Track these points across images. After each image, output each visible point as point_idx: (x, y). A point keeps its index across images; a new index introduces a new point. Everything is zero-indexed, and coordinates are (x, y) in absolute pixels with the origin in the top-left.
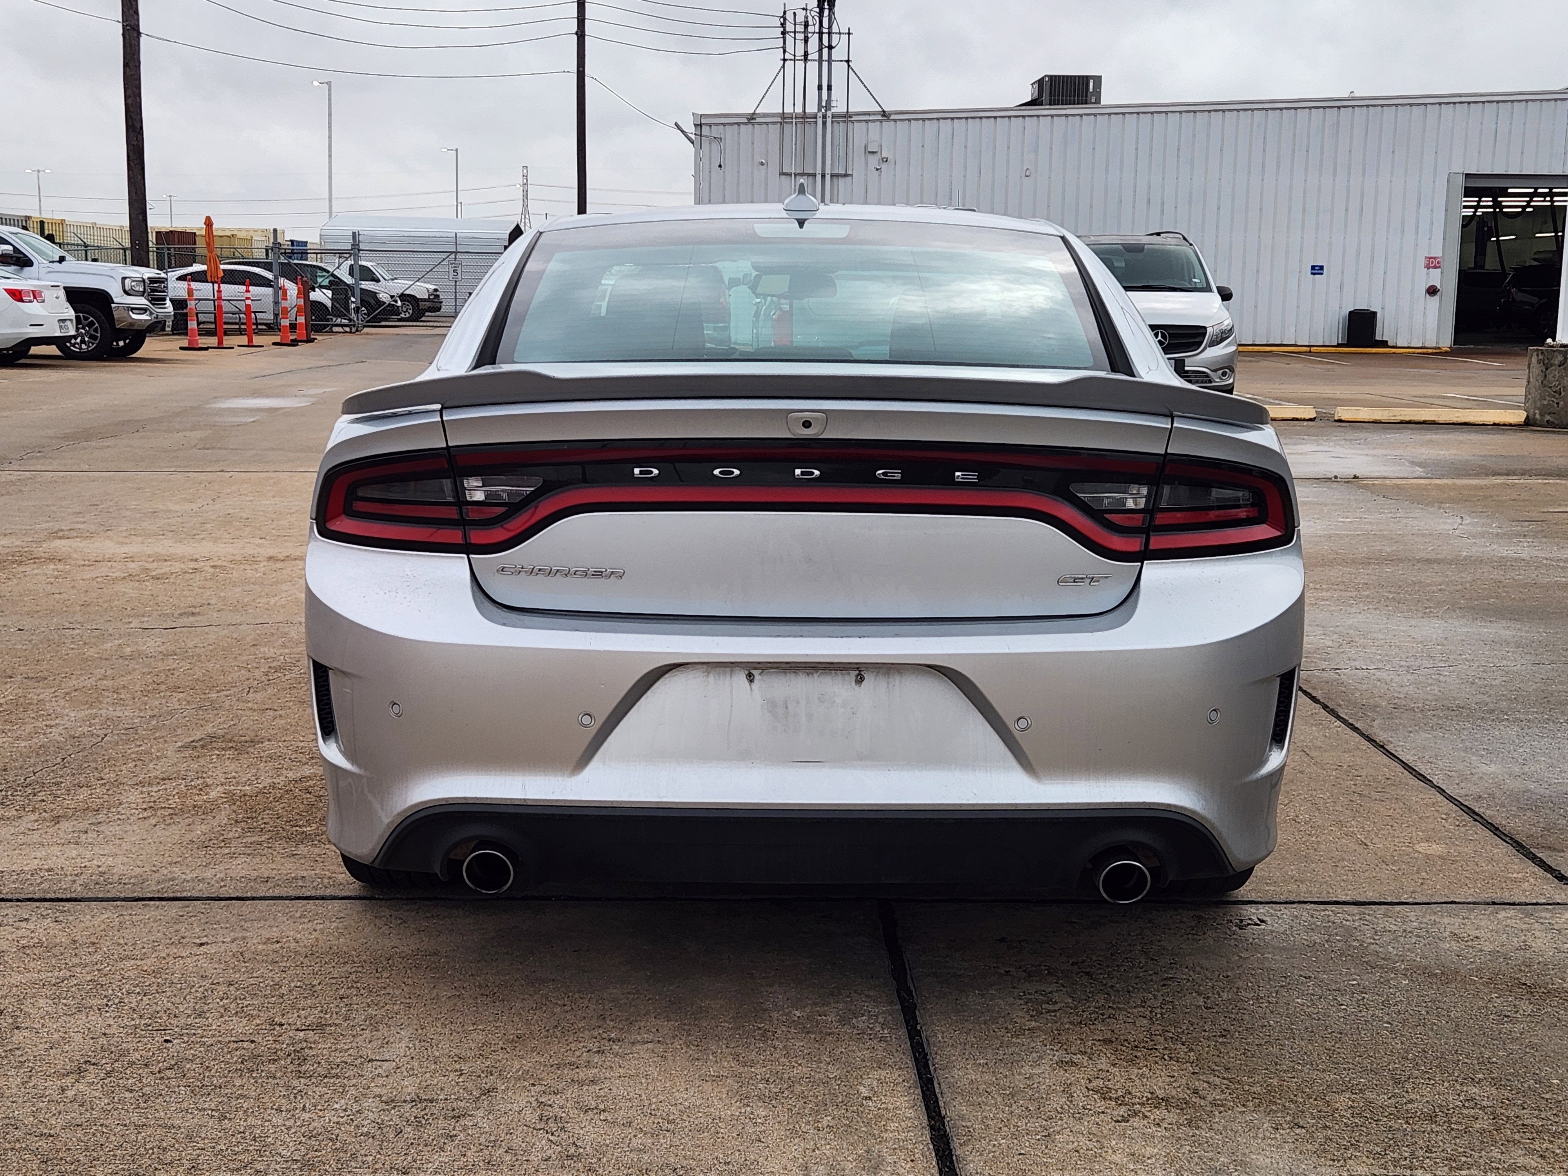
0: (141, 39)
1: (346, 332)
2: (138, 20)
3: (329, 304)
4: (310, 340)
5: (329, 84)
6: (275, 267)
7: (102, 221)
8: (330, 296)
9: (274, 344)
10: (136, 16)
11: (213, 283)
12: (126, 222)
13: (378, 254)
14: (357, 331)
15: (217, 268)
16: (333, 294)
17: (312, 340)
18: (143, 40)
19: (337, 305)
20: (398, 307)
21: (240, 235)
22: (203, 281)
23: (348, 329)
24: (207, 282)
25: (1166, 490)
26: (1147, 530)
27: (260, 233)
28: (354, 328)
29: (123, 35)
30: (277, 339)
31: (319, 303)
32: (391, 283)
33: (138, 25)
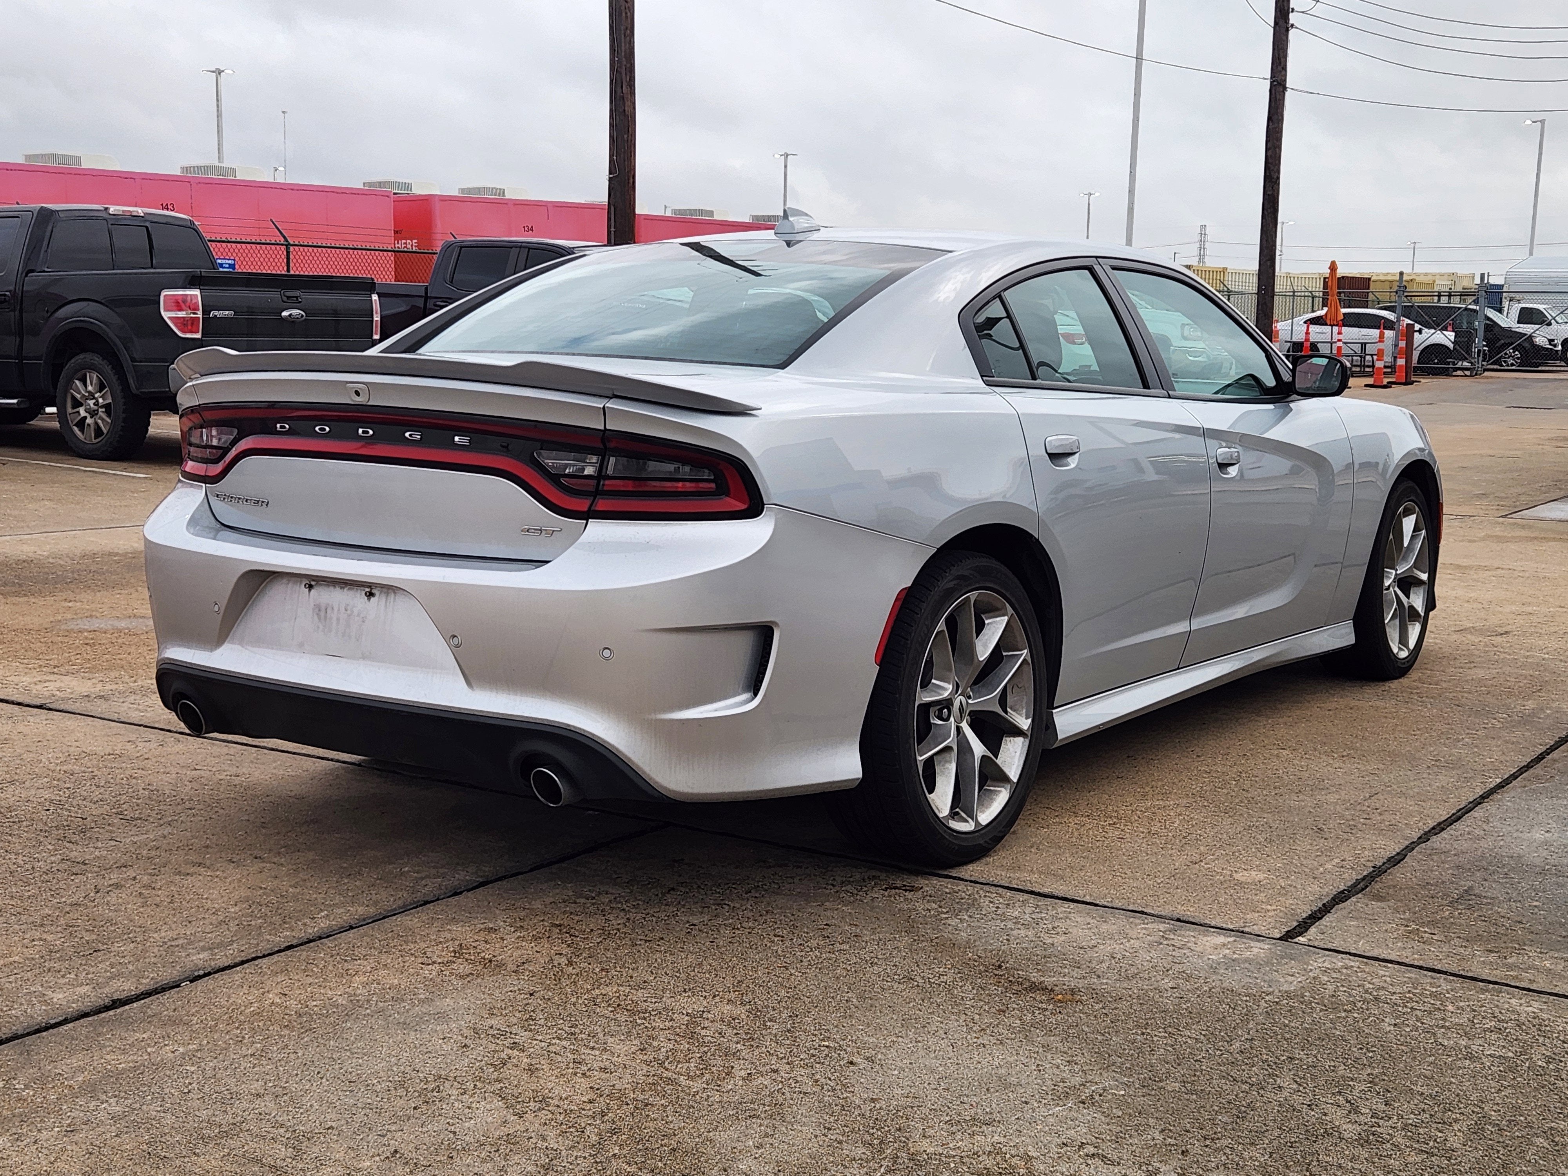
0: (1287, 94)
1: (1466, 376)
2: (1285, 75)
3: (1451, 346)
4: (1408, 383)
5: (1543, 122)
6: (1399, 310)
7: (1232, 266)
8: (1452, 338)
9: (1366, 386)
10: (1283, 73)
11: (1332, 326)
12: (1255, 267)
13: (1551, 296)
14: (1476, 374)
15: (1337, 310)
16: (1456, 337)
17: (1412, 383)
18: (1288, 94)
19: (1458, 348)
20: (1557, 351)
21: (1419, 279)
22: (1323, 325)
23: (1468, 373)
24: (1326, 324)
25: (612, 460)
26: (597, 493)
27: (1446, 277)
28: (1474, 373)
29: (1270, 91)
30: (1370, 381)
31: (1441, 345)
32: (1563, 326)
33: (1285, 80)
